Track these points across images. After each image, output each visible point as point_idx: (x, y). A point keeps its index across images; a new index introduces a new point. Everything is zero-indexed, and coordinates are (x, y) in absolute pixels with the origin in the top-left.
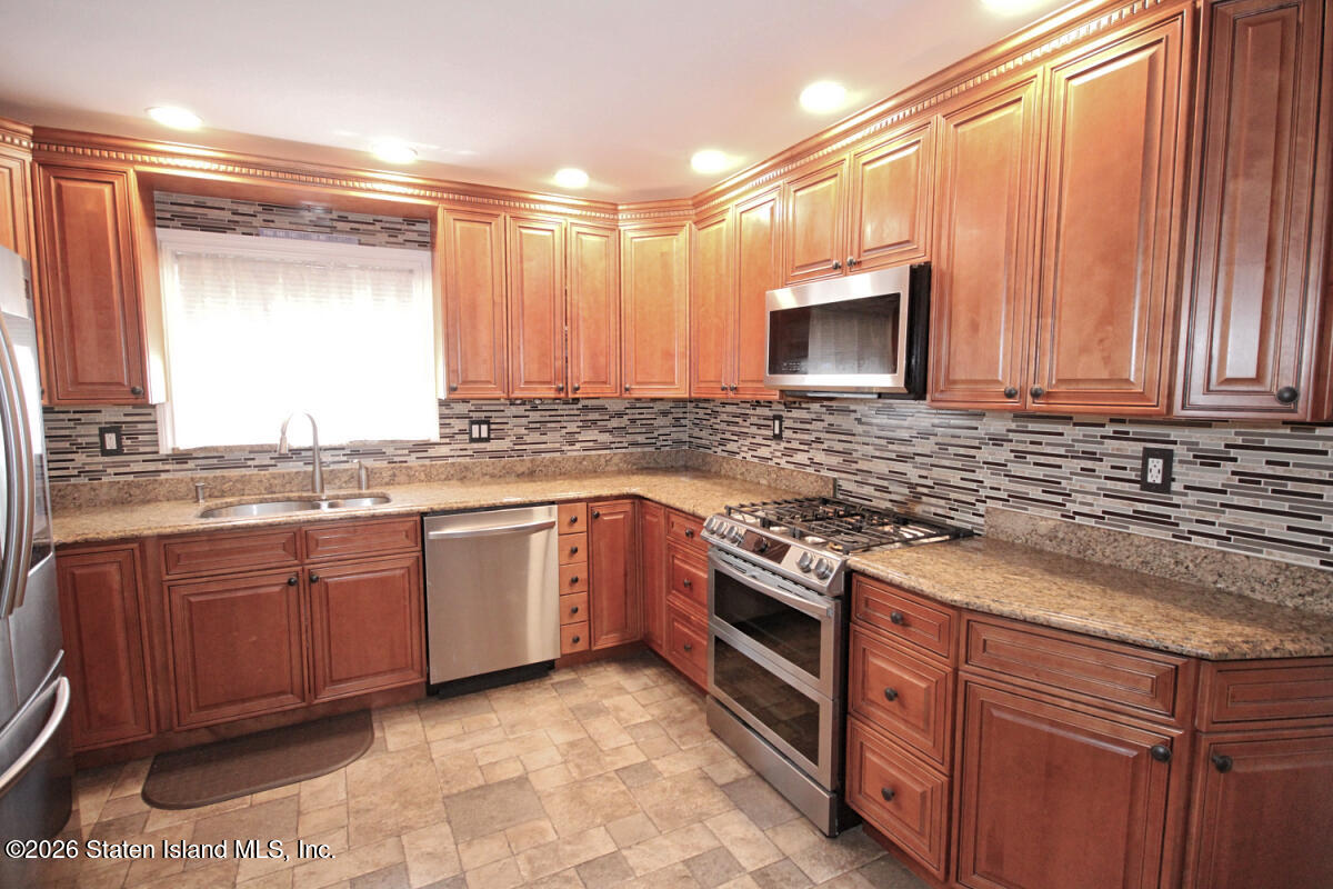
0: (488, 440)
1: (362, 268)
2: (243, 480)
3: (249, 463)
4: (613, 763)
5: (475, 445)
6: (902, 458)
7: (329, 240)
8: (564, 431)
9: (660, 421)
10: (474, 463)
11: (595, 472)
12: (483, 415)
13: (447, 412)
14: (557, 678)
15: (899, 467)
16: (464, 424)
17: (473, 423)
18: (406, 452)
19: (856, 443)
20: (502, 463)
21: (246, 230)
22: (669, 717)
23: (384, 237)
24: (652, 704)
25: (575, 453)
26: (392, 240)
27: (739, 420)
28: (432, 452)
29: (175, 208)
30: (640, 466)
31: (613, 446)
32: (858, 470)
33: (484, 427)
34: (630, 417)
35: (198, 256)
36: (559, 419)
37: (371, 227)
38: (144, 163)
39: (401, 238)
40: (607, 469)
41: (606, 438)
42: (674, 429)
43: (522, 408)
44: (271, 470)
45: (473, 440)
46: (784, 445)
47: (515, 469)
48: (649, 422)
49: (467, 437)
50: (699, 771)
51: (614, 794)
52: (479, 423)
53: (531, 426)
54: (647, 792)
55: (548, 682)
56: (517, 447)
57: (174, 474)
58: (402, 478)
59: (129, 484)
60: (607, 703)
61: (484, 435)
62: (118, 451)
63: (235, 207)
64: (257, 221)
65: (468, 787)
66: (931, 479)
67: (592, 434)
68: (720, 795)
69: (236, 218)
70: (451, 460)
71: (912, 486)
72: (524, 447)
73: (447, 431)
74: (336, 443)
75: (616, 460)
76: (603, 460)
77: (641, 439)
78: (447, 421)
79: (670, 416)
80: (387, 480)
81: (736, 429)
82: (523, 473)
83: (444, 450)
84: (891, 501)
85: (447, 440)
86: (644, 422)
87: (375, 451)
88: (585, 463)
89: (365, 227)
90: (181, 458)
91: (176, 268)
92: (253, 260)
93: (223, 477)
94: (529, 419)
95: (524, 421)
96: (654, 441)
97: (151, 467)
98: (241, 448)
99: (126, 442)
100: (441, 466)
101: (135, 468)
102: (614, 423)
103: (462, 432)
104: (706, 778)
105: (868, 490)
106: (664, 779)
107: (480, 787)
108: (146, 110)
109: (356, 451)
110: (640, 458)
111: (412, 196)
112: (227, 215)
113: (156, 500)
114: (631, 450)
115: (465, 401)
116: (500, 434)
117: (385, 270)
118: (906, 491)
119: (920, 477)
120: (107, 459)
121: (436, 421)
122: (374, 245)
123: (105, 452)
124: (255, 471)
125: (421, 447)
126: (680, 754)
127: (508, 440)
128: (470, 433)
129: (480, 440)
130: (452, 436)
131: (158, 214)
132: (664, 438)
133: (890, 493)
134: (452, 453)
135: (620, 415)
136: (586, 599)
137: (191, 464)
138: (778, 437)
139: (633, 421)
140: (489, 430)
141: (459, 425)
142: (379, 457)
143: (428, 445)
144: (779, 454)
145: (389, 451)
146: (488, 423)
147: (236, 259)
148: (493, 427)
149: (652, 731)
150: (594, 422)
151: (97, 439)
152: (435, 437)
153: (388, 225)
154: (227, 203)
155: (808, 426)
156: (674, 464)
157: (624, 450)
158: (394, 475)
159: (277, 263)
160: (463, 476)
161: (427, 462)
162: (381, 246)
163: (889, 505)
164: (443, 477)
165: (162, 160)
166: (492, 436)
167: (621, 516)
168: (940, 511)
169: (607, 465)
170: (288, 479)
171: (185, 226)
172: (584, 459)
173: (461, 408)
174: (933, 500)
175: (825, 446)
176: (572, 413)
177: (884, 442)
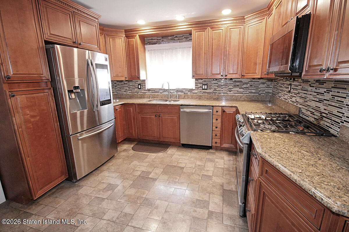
0: (207, 89)
1: (180, 48)
2: (158, 95)
3: (159, 92)
4: (204, 173)
5: (204, 91)
6: (320, 101)
7: (173, 42)
8: (228, 88)
9: (261, 86)
10: (203, 95)
11: (237, 100)
12: (206, 83)
13: (197, 82)
14: (211, 151)
15: (318, 104)
16: (201, 85)
17: (203, 85)
18: (188, 91)
19: (308, 94)
20: (210, 95)
21: (159, 43)
22: (228, 169)
23: (184, 40)
24: (227, 164)
25: (231, 94)
26: (186, 40)
27: (282, 85)
28: (193, 92)
29: (148, 41)
30: (252, 99)
31: (243, 93)
32: (307, 105)
33: (206, 86)
34: (250, 84)
35: (151, 50)
36: (227, 84)
37: (182, 38)
38: (139, 33)
39: (188, 39)
40: (240, 99)
41: (242, 90)
42: (267, 88)
43: (216, 81)
44: (162, 94)
45: (203, 89)
46: (291, 94)
47: (213, 97)
48: (257, 86)
49: (202, 88)
50: (222, 184)
51: (197, 179)
52: (205, 85)
53: (219, 86)
54: (204, 182)
55: (208, 151)
56: (214, 92)
57: (148, 93)
58: (186, 97)
59: (142, 94)
60: (216, 160)
61: (206, 88)
62: (140, 89)
63: (157, 38)
64: (161, 41)
65: (173, 165)
66: (328, 110)
67: (237, 89)
68: (221, 191)
69: (157, 41)
70: (198, 94)
71: (321, 113)
72: (216, 92)
73: (197, 87)
74: (173, 89)
75: (243, 97)
76: (239, 97)
77: (253, 91)
78: (197, 84)
79: (265, 84)
80: (183, 97)
81: (281, 89)
82: (215, 98)
83: (196, 91)
84: (314, 118)
85: (197, 89)
86: (255, 86)
87: (181, 91)
88: (233, 97)
89: (181, 38)
90: (149, 90)
91: (148, 53)
92: (160, 50)
93: (155, 94)
94: (218, 84)
95: (217, 85)
96: (258, 92)
97: (145, 92)
98: (157, 89)
99: (142, 87)
100: (195, 95)
101: (143, 92)
102: (245, 86)
103: (200, 87)
104: (222, 186)
105: (309, 113)
106: (212, 181)
107: (174, 166)
108: (136, 22)
109: (178, 91)
110: (252, 97)
111: (187, 28)
112: (156, 41)
113: (145, 98)
114: (249, 94)
115: (201, 79)
116: (210, 88)
117: (185, 48)
118: (319, 115)
119: (325, 109)
120: (139, 90)
121: (194, 84)
122: (182, 42)
123: (139, 89)
124: (160, 93)
125: (191, 90)
126: (222, 178)
127: (212, 89)
128: (202, 87)
129: (205, 89)
130: (198, 88)
131: (146, 43)
132: (262, 91)
133: (314, 115)
134: (198, 92)
135: (247, 83)
136: (220, 133)
137: (150, 91)
138: (289, 92)
139: (251, 85)
140: (207, 87)
141: (200, 85)
142: (182, 92)
143: (192, 90)
144: (289, 98)
145: (184, 91)
146: (207, 85)
147: (158, 50)
148: (208, 86)
149: (220, 170)
150: (238, 85)
151: (138, 86)
152: (194, 88)
153: (185, 37)
154: (156, 38)
155: (297, 88)
156: (265, 100)
157: (247, 94)
158: (185, 96)
159: (164, 49)
160: (200, 98)
161: (192, 94)
162: (184, 42)
163: (313, 119)
164: (195, 98)
165: (142, 32)
166: (208, 88)
167: (232, 112)
168: (328, 125)
169: (241, 98)
170: (165, 95)
171: (150, 44)
172: (233, 96)
173: (200, 81)
174: (327, 120)
175: (300, 95)
176: (231, 83)
177: (316, 94)
